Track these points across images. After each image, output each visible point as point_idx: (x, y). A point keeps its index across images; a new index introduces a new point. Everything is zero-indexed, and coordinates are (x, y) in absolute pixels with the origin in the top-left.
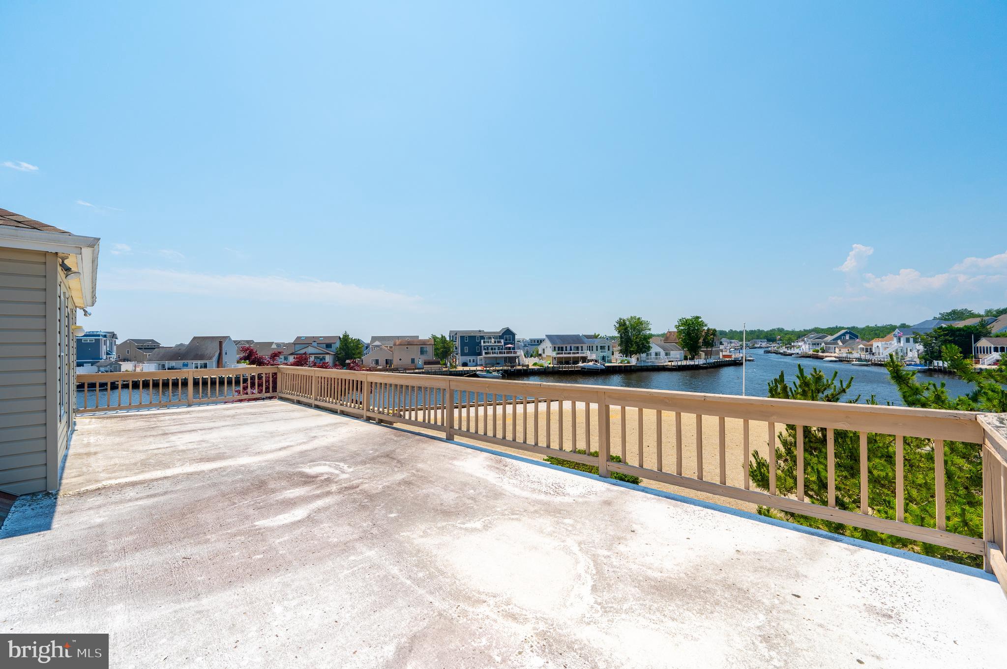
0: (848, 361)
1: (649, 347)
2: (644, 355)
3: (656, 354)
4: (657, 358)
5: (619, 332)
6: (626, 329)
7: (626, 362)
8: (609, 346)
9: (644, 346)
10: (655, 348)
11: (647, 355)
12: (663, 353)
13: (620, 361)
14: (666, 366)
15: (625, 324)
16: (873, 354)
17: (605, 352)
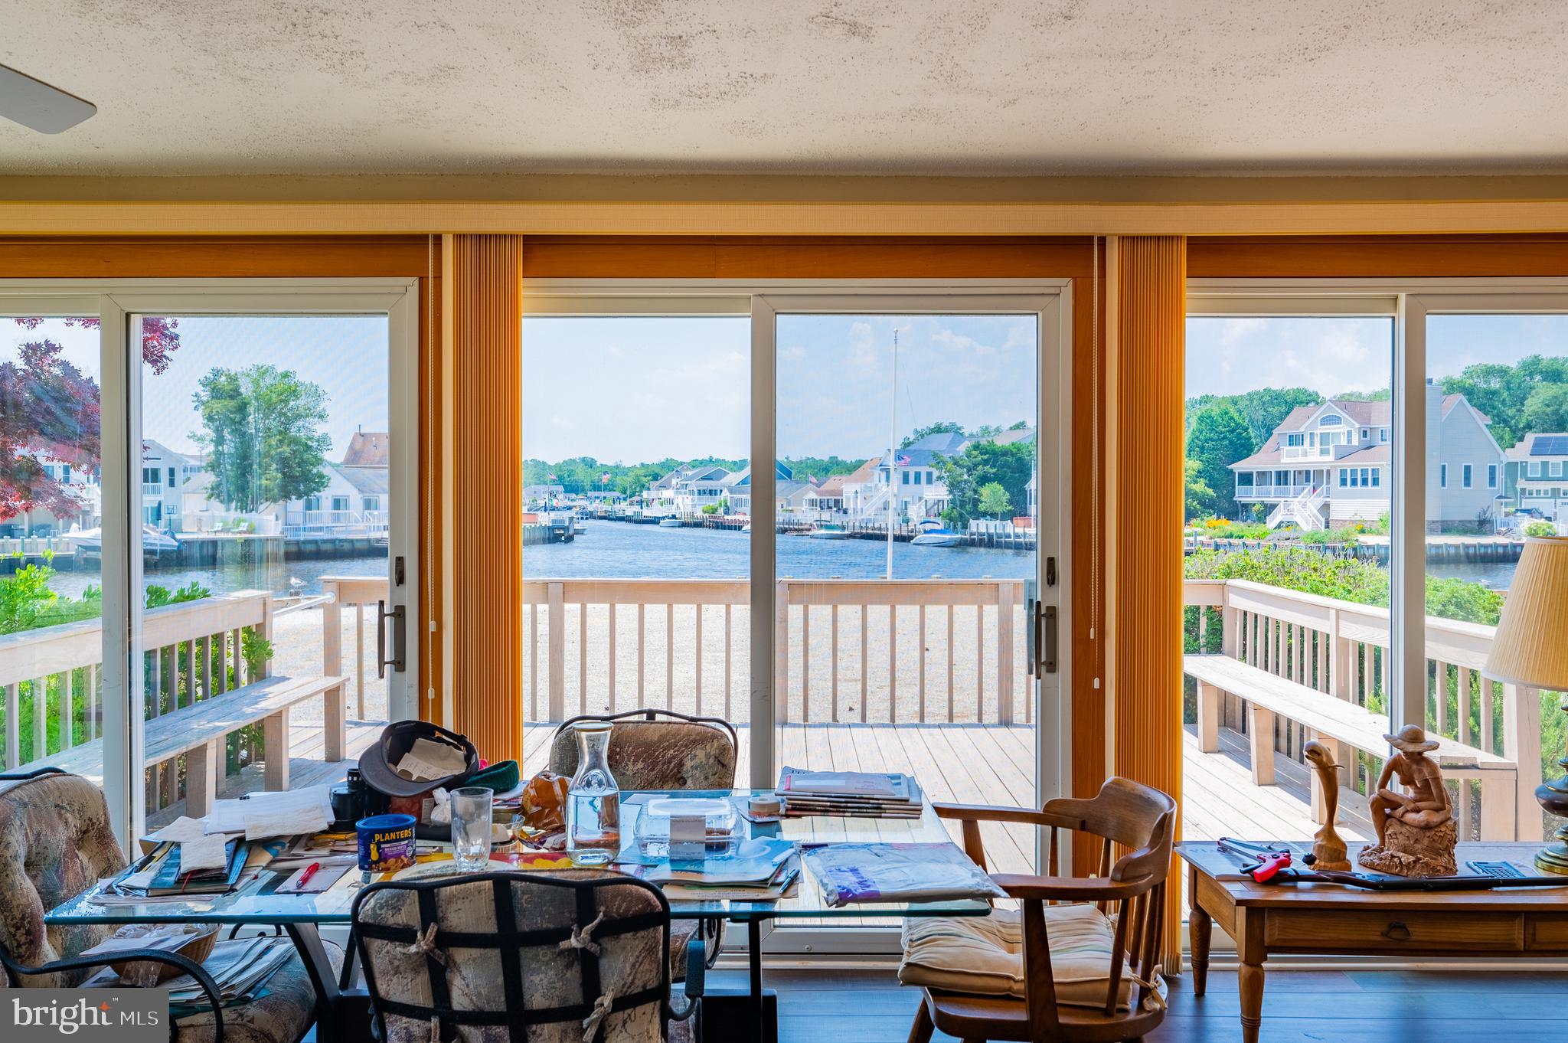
0: (796, 530)
1: (321, 476)
2: (296, 505)
3: (337, 503)
4: (337, 518)
5: (210, 418)
6: (242, 408)
7: (244, 526)
8: (172, 472)
9: (306, 477)
10: (338, 486)
11: (309, 506)
12: (356, 499)
13: (219, 526)
14: (378, 540)
15: (235, 394)
16: (845, 512)
17: (156, 491)
